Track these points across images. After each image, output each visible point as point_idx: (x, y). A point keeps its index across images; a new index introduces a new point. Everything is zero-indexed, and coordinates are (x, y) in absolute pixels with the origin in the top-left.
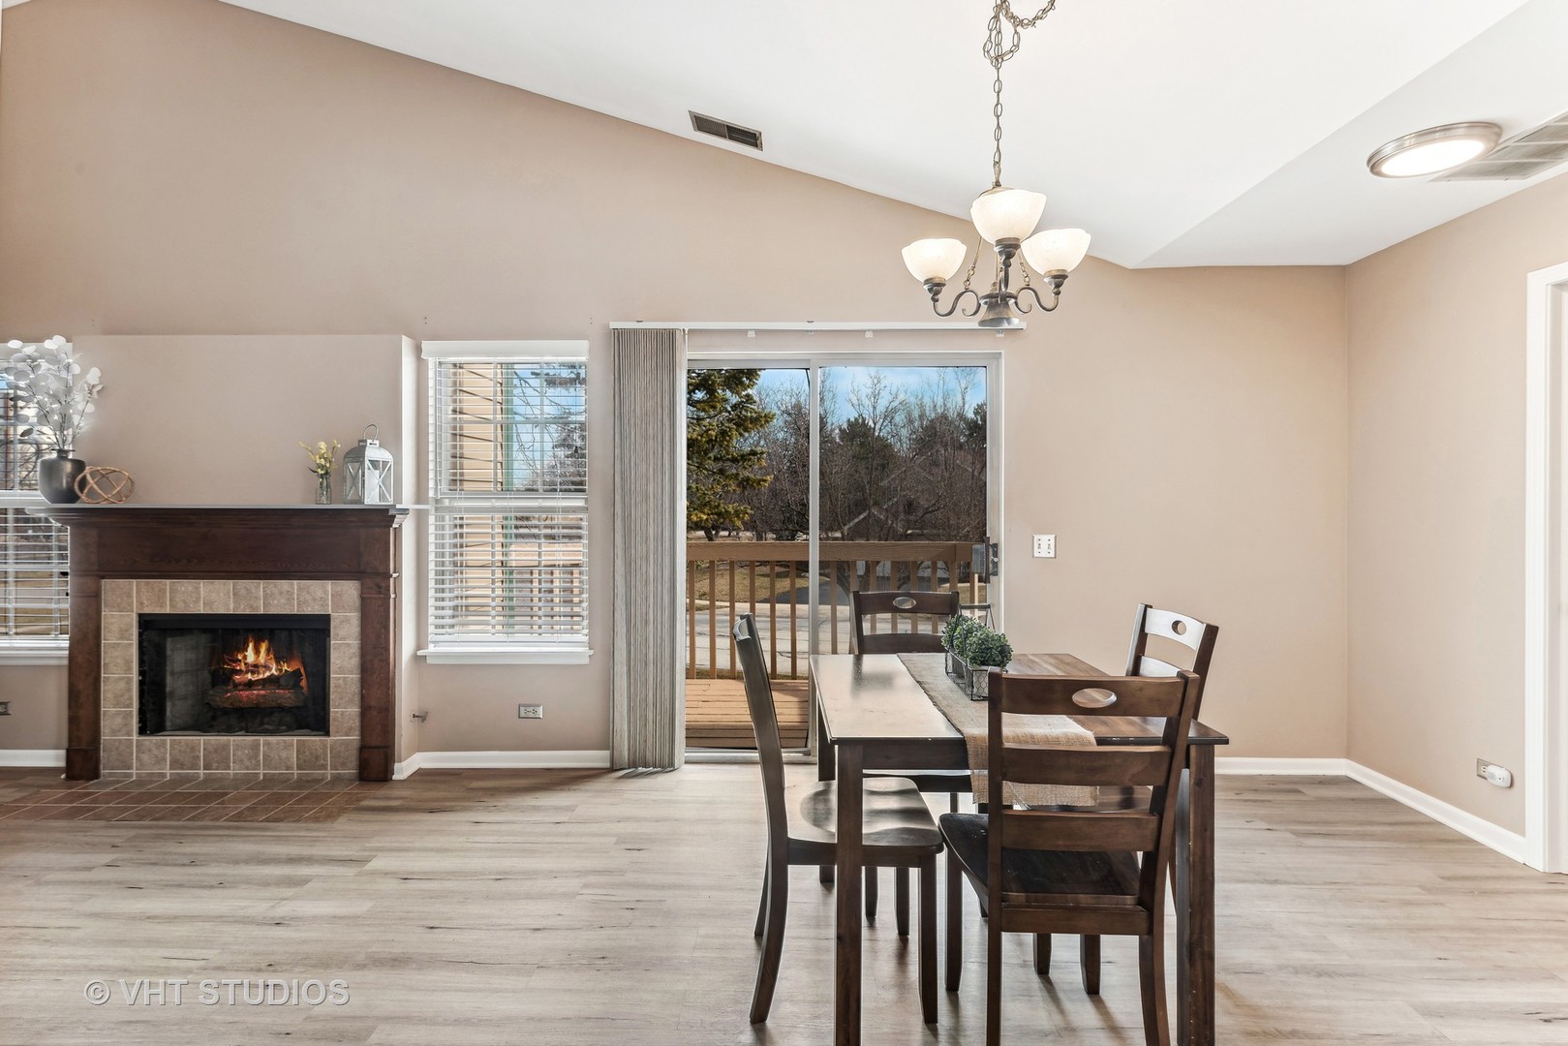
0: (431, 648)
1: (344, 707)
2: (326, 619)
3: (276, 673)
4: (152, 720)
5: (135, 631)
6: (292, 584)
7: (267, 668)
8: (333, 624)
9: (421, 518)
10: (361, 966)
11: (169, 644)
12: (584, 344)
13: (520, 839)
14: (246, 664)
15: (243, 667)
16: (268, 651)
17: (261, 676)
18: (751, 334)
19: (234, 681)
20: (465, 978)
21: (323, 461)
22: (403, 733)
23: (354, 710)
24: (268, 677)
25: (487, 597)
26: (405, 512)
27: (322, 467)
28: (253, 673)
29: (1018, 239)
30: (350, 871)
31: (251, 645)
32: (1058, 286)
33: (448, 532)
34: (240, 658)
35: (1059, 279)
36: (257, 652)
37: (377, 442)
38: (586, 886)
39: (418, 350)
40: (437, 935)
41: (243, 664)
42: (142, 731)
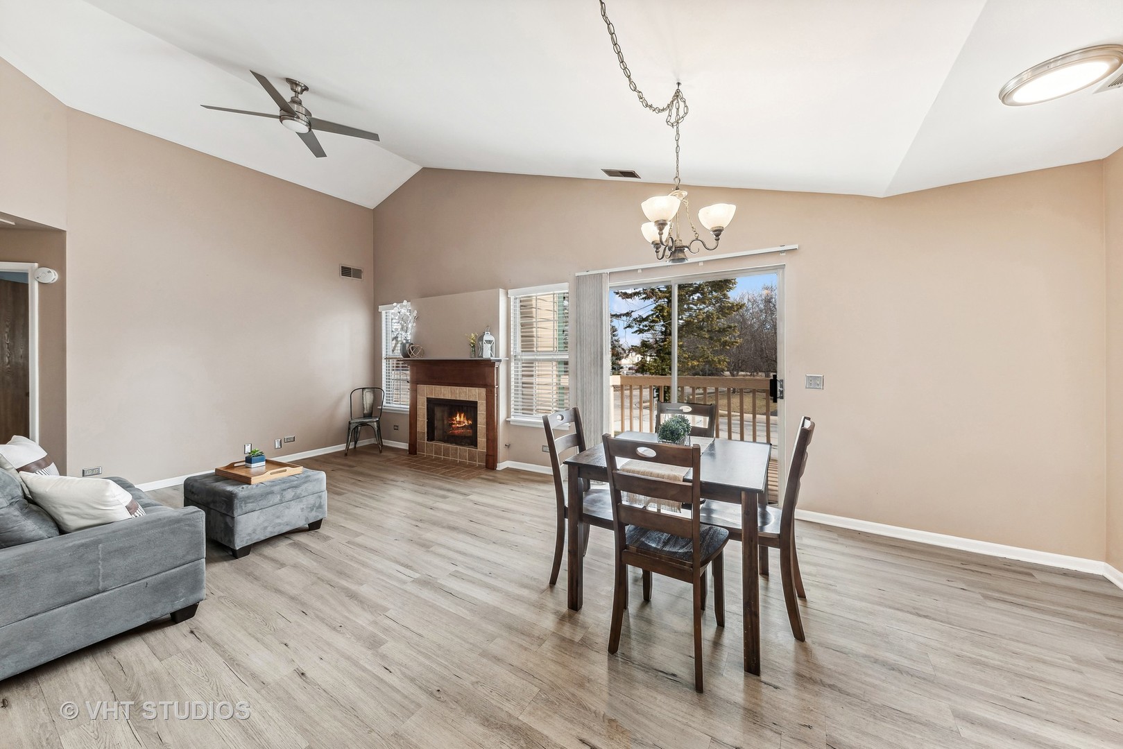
0: (512, 418)
1: (482, 440)
2: (476, 403)
3: (466, 425)
4: (431, 437)
5: (426, 404)
6: (466, 389)
7: (464, 423)
8: (479, 405)
9: (508, 363)
10: (444, 527)
11: (436, 408)
12: (566, 284)
13: (522, 499)
15: (455, 423)
16: (464, 417)
17: (460, 425)
18: (640, 271)
19: (451, 427)
20: (469, 539)
21: (472, 341)
22: (500, 451)
23: (485, 440)
24: (462, 426)
25: (550, 398)
26: (500, 361)
27: (473, 343)
28: (458, 424)
29: (665, 220)
30: (461, 497)
32: (717, 235)
33: (520, 369)
34: (454, 419)
35: (718, 232)
36: (460, 417)
37: (489, 333)
38: (531, 521)
39: (507, 293)
40: (472, 524)
41: (455, 421)
42: (428, 440)
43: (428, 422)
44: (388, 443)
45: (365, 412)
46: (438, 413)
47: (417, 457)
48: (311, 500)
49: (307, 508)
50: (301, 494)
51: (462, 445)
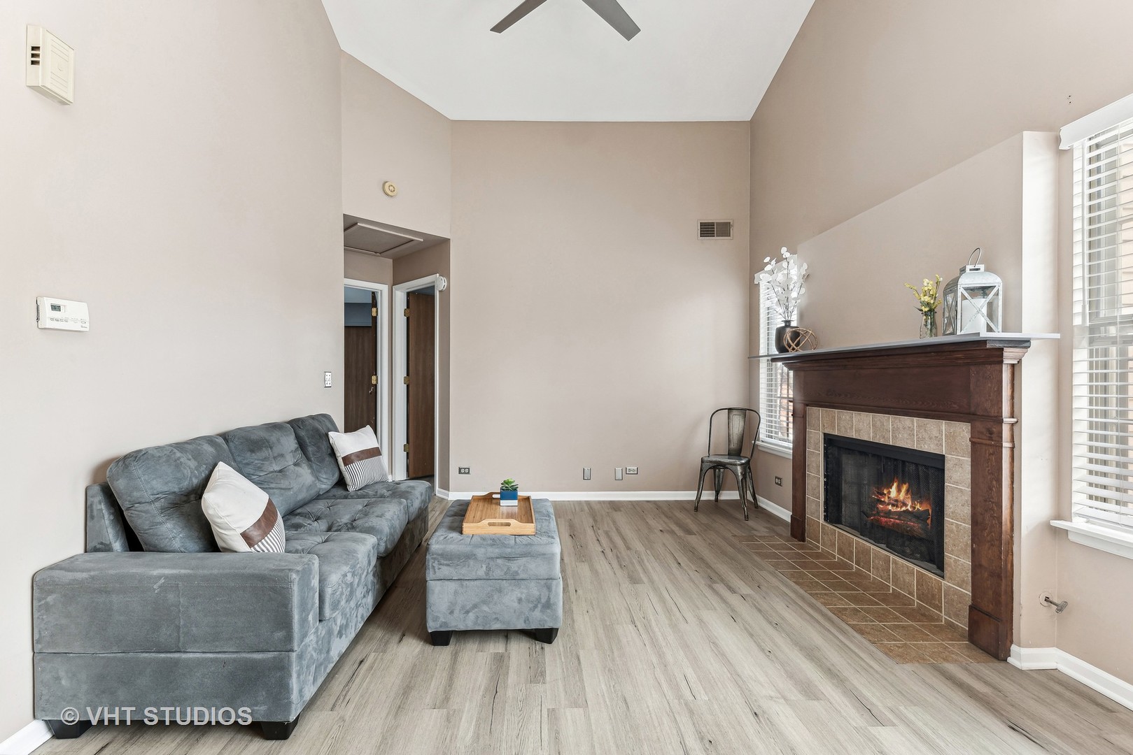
1: (958, 556)
2: (941, 459)
3: (910, 509)
4: (832, 515)
5: (822, 446)
6: (913, 422)
8: (948, 465)
14: (889, 498)
15: (887, 500)
16: (907, 491)
17: (899, 509)
19: (878, 508)
21: (927, 299)
23: (967, 563)
24: (904, 511)
27: (928, 304)
28: (893, 505)
31: (895, 484)
34: (885, 492)
36: (899, 490)
37: (982, 267)
41: (887, 498)
42: (826, 518)
43: (826, 483)
44: (767, 504)
45: (732, 446)
46: (850, 468)
47: (802, 548)
48: (534, 590)
49: (528, 601)
50: (517, 573)
51: (903, 554)
